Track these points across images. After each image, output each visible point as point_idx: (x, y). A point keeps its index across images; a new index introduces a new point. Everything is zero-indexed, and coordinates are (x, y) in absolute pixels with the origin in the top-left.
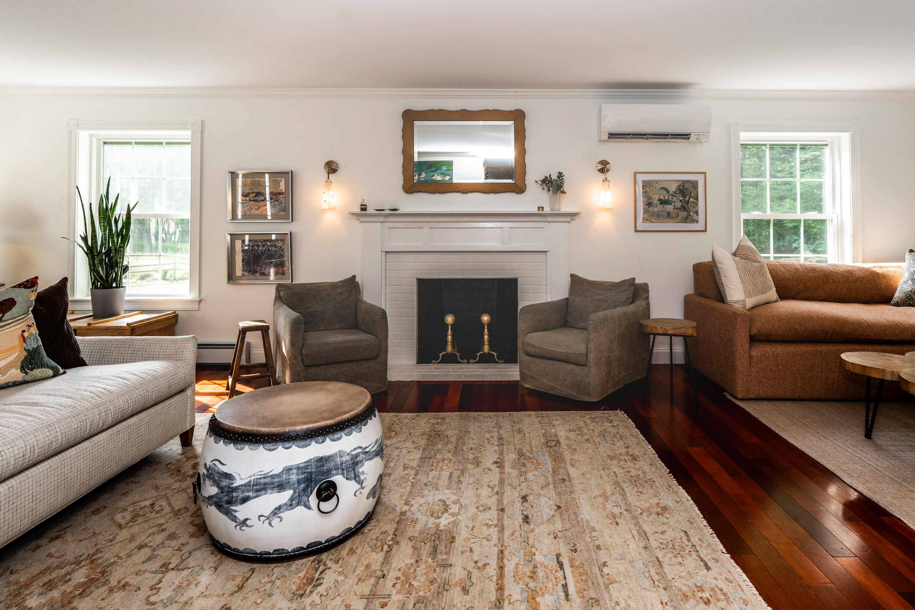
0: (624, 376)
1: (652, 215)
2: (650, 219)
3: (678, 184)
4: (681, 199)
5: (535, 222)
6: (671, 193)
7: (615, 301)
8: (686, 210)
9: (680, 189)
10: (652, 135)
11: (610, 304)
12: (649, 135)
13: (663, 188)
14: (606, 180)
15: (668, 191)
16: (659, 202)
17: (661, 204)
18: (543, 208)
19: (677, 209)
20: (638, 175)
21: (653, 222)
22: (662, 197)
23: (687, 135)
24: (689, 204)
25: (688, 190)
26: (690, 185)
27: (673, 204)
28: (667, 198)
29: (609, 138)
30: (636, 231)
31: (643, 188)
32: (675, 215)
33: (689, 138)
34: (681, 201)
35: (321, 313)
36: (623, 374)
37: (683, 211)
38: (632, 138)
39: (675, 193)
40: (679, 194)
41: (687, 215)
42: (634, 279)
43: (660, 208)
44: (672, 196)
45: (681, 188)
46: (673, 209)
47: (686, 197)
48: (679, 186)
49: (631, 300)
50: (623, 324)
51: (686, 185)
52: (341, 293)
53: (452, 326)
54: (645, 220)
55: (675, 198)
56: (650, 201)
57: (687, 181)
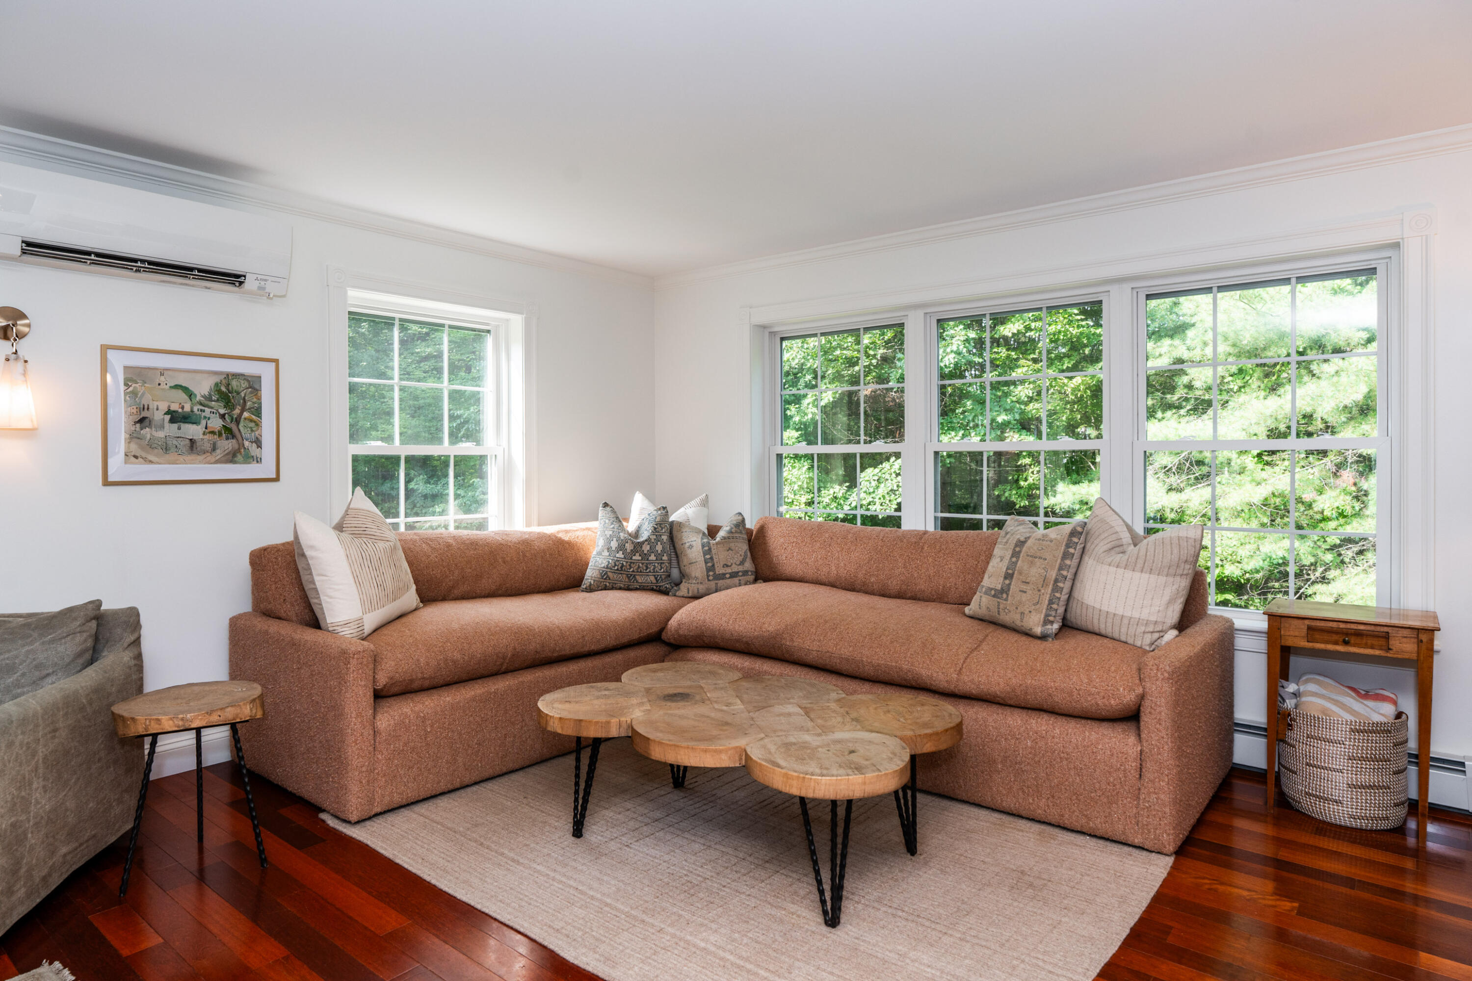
0: (65, 855)
1: (151, 445)
2: (144, 455)
3: (217, 379)
4: (222, 411)
6: (199, 398)
7: (38, 667)
8: (234, 437)
9: (219, 392)
10: (150, 263)
11: (23, 675)
12: (143, 261)
13: (177, 387)
14: (17, 359)
15: (190, 395)
16: (168, 417)
17: (172, 421)
19: (213, 433)
20: (111, 354)
21: (151, 462)
22: (175, 407)
23: (238, 276)
24: (241, 426)
25: (238, 393)
26: (245, 384)
27: (204, 422)
28: (187, 408)
29: (24, 252)
30: (106, 483)
31: (126, 384)
32: (208, 446)
33: (241, 283)
34: (223, 417)
37: (227, 439)
38: (94, 263)
39: (209, 398)
40: (218, 401)
41: (236, 446)
42: (98, 604)
43: (171, 429)
44: (201, 404)
45: (223, 389)
46: (204, 434)
47: (233, 409)
48: (217, 385)
49: (88, 656)
50: (61, 725)
51: (234, 383)
54: (131, 457)
55: (207, 410)
56: (145, 414)
57: (236, 376)
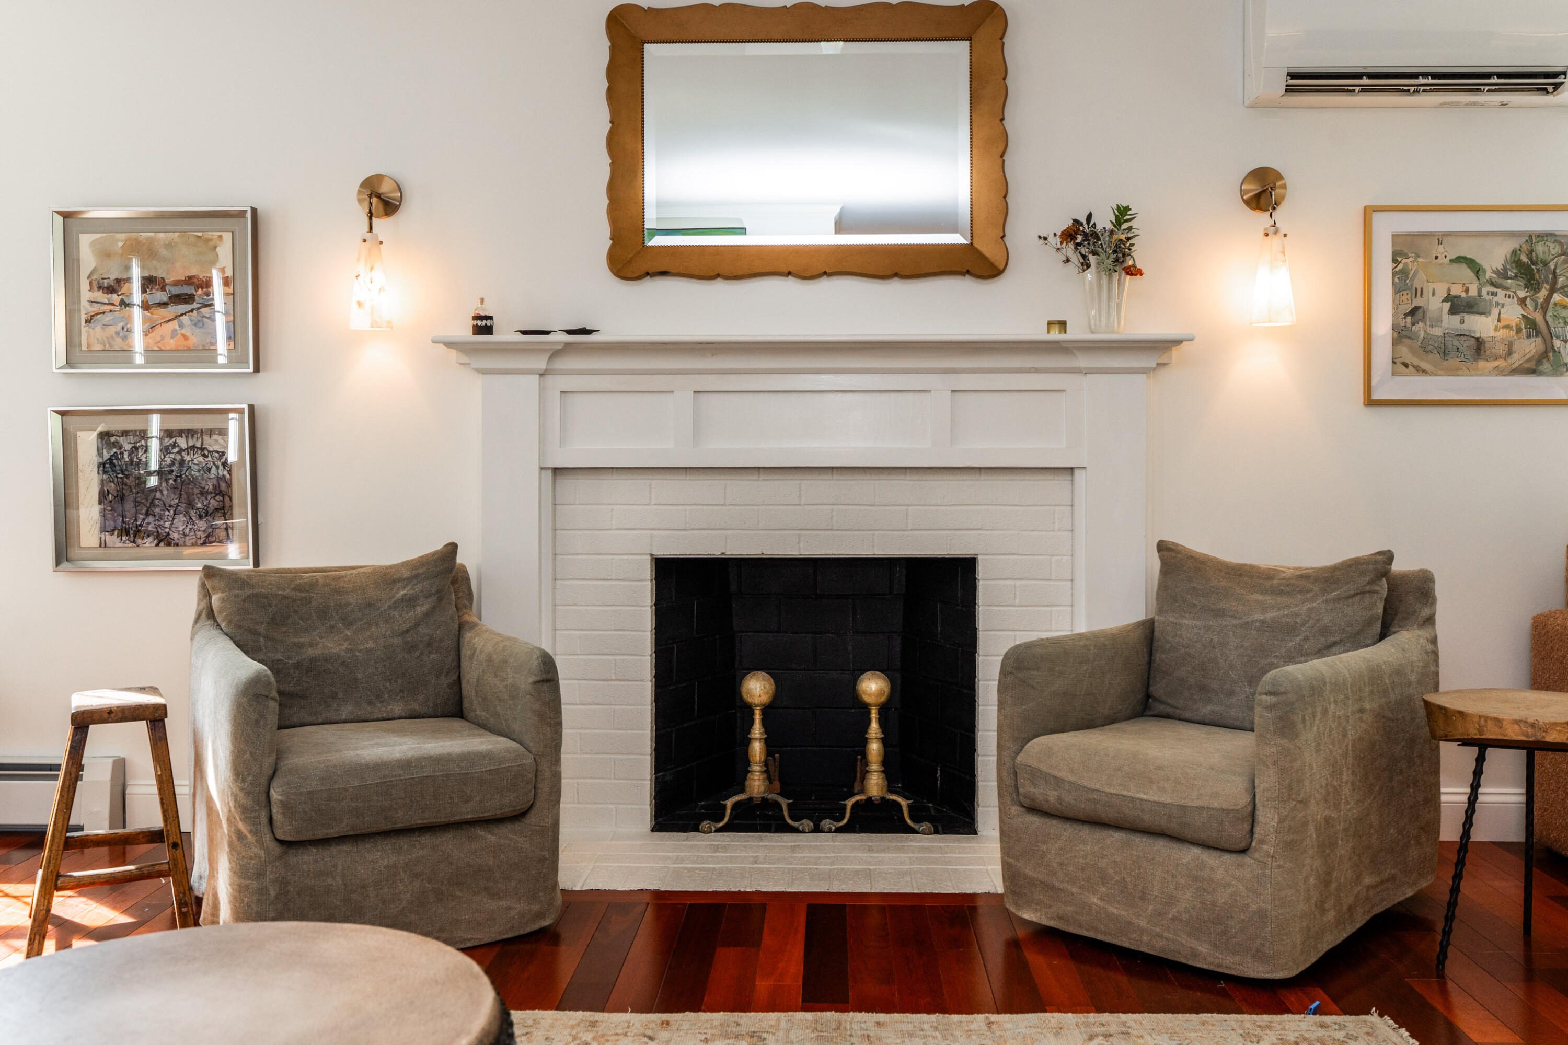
1: (1425, 348)
2: (1416, 362)
3: (1513, 244)
4: (1522, 294)
5: (1037, 371)
6: (1489, 274)
7: (1324, 631)
8: (1538, 333)
9: (1518, 263)
10: (1435, 76)
11: (1306, 639)
12: (1425, 75)
13: (1460, 260)
14: (1276, 232)
15: (1477, 270)
16: (1447, 306)
17: (1453, 311)
18: (1063, 324)
19: (1507, 327)
20: (1377, 218)
21: (1424, 372)
22: (1457, 290)
23: (1555, 75)
24: (1550, 313)
25: (1546, 264)
26: (1555, 249)
27: (1495, 312)
28: (1473, 292)
29: (1290, 90)
30: (1370, 402)
31: (1395, 261)
32: (1501, 349)
33: (1557, 86)
34: (1522, 302)
35: (343, 663)
36: (1368, 880)
37: (1529, 336)
38: (1365, 90)
39: (1503, 274)
40: (1515, 277)
41: (1541, 348)
42: (1388, 557)
43: (1452, 322)
44: (1492, 284)
45: (1524, 259)
46: (1496, 329)
47: (1537, 289)
48: (1514, 252)
49: (1378, 627)
50: (1367, 706)
51: (1540, 248)
52: (410, 602)
53: (767, 710)
54: (1400, 365)
55: (1501, 293)
56: (1418, 302)
57: (1544, 236)
